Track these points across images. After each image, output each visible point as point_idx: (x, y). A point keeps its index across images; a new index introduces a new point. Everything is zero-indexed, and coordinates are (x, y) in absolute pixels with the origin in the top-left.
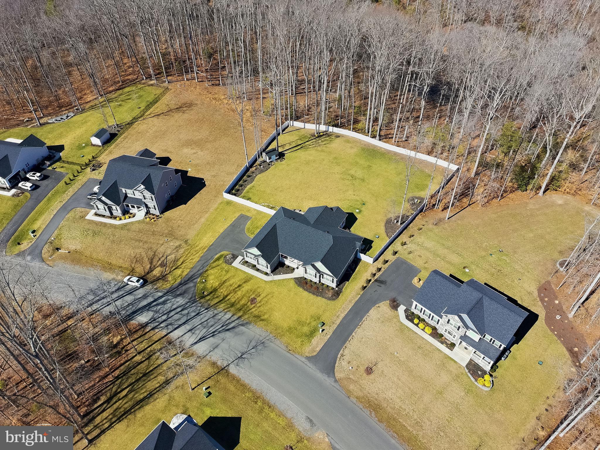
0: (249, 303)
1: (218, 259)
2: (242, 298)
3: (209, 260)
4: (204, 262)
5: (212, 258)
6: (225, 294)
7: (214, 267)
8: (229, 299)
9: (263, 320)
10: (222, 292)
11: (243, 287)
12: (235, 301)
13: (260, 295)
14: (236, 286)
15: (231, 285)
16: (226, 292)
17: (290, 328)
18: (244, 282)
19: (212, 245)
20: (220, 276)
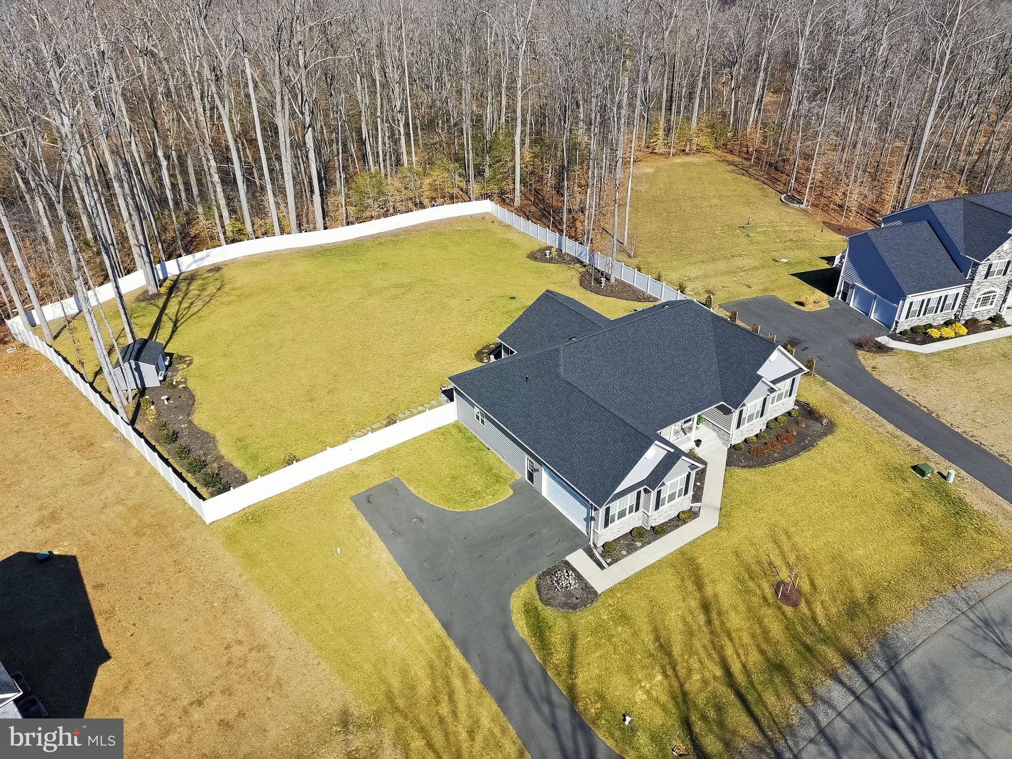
0: (789, 610)
1: (539, 628)
2: (760, 622)
3: (520, 663)
4: (517, 687)
5: (514, 648)
6: (719, 673)
7: (572, 658)
8: (744, 666)
9: (872, 599)
10: (705, 682)
11: (716, 595)
12: (762, 652)
13: (771, 564)
14: (702, 619)
15: (690, 634)
16: (709, 663)
17: (923, 542)
18: (699, 585)
19: (446, 626)
20: (631, 652)
